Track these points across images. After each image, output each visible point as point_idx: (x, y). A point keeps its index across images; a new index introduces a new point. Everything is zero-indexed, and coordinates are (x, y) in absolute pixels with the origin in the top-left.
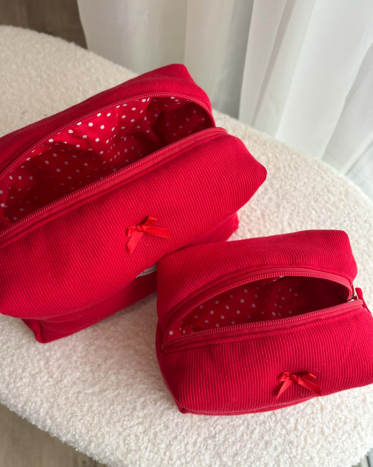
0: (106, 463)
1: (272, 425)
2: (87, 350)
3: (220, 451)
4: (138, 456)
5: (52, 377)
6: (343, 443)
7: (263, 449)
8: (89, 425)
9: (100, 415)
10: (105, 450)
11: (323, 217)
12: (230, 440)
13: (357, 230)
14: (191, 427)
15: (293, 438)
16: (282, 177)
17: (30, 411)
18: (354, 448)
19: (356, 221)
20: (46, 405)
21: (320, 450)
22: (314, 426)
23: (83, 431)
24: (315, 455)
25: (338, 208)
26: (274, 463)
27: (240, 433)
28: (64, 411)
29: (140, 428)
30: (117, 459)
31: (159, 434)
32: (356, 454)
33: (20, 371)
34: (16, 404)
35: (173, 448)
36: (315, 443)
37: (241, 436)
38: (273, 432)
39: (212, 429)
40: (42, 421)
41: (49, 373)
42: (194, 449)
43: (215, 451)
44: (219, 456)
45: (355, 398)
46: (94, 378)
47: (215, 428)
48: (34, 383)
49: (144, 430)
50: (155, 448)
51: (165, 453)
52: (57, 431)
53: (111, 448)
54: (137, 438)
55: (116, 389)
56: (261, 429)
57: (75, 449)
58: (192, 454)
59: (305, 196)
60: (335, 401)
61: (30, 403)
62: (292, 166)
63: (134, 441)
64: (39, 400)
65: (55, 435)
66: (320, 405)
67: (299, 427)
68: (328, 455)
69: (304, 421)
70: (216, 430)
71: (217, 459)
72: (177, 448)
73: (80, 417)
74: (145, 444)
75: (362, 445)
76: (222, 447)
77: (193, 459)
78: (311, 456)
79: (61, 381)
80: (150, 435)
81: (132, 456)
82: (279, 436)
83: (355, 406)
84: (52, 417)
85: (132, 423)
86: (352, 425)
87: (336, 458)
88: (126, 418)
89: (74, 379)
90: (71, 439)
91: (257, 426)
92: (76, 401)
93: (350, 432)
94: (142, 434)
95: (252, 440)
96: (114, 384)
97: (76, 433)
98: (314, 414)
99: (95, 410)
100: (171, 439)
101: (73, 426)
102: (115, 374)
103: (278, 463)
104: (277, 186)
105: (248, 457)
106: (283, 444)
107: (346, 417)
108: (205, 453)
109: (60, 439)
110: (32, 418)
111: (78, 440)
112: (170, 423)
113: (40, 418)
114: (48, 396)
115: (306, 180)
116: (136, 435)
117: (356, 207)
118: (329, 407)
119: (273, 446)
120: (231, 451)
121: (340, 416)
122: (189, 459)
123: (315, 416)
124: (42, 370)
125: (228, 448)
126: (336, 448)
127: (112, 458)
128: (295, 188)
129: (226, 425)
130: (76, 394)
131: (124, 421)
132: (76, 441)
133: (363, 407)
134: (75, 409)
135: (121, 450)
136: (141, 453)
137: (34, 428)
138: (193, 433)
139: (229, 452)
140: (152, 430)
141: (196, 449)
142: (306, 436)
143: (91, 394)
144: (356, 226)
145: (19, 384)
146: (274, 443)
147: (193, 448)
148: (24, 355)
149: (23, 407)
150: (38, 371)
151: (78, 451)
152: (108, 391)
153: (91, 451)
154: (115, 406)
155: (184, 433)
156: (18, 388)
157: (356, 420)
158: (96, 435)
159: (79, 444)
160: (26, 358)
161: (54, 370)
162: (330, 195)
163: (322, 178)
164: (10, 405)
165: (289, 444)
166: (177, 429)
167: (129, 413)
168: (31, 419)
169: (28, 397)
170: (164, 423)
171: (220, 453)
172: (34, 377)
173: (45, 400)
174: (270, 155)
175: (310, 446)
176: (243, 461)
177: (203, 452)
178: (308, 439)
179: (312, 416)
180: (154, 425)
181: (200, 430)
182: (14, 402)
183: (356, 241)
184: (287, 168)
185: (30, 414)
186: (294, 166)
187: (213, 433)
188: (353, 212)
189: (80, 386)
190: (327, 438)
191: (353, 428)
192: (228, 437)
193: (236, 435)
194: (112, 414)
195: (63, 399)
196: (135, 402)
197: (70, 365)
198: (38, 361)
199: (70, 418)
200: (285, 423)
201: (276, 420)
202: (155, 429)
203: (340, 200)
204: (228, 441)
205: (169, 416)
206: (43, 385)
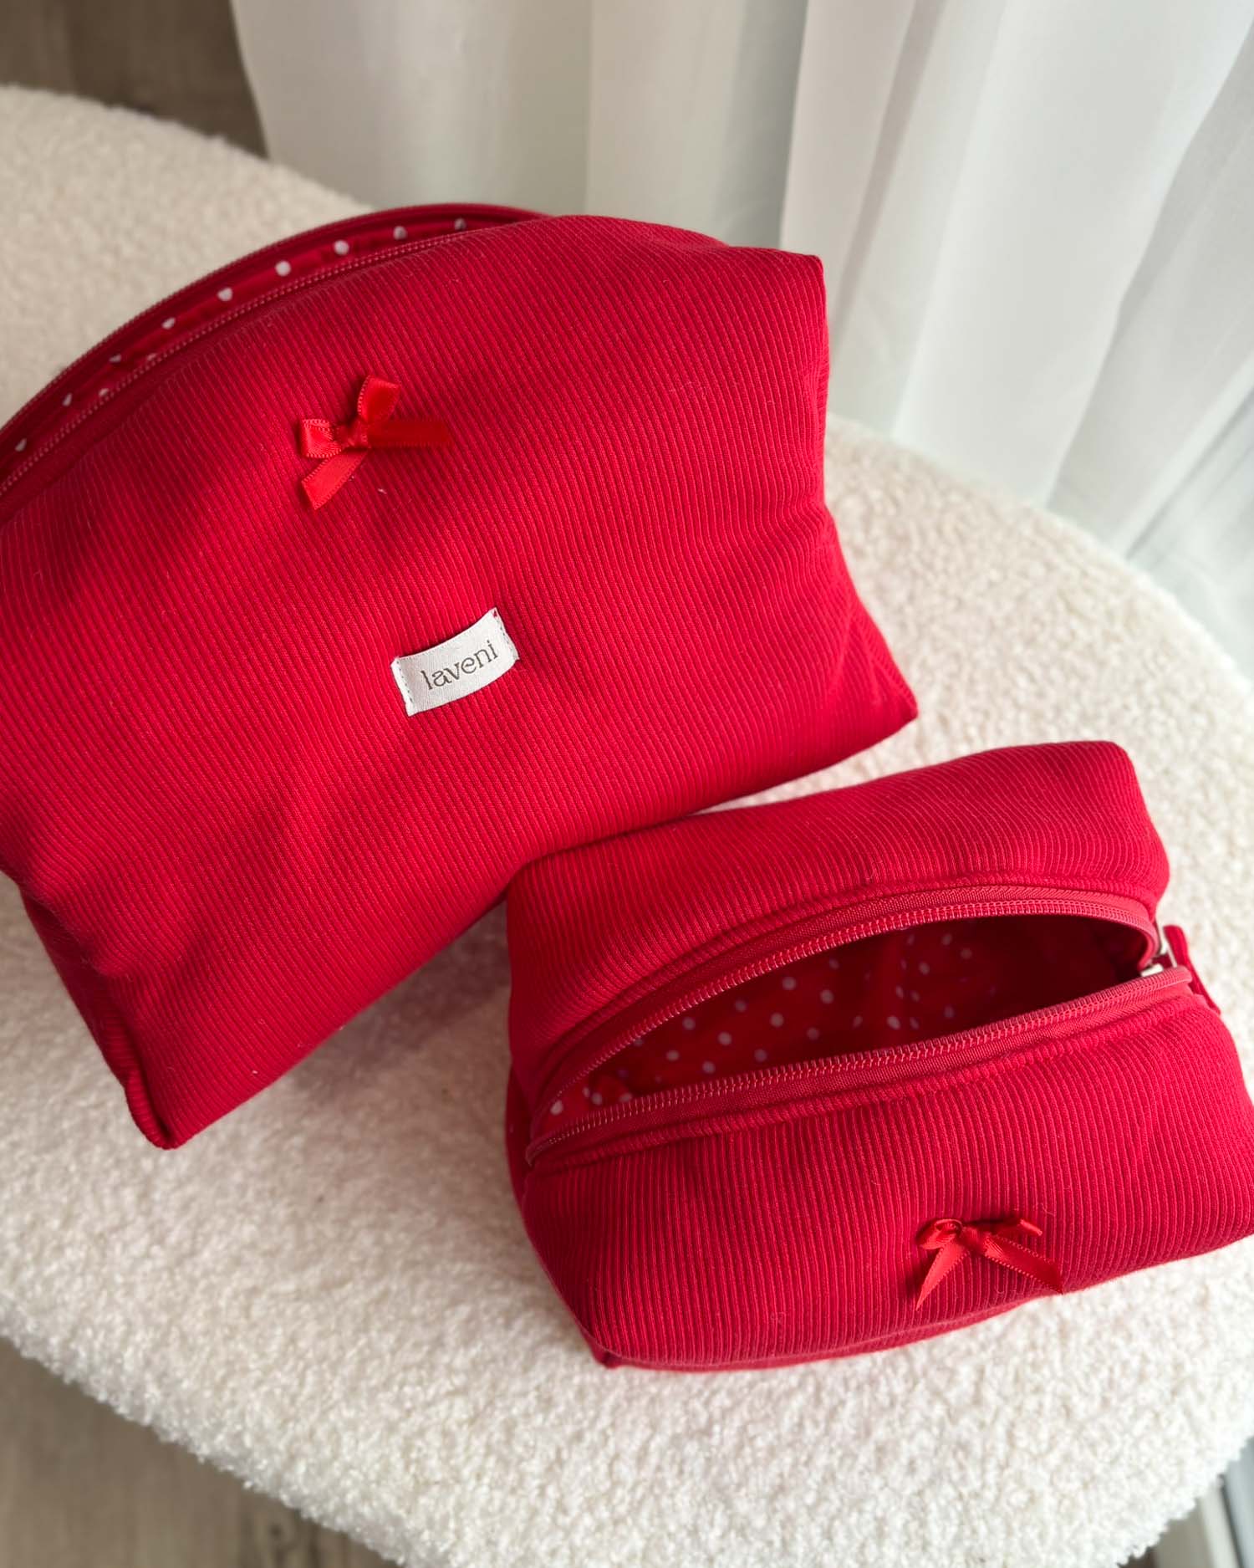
0: (345, 1529)
1: (899, 1388)
2: (277, 1150)
3: (726, 1479)
4: (452, 1501)
5: (161, 1241)
6: (1135, 1445)
7: (869, 1471)
8: (286, 1401)
9: (325, 1366)
10: (342, 1483)
11: (1053, 695)
12: (760, 1443)
13: (1167, 737)
14: (629, 1400)
15: (969, 1430)
16: (917, 566)
17: (90, 1358)
18: (1172, 1461)
19: (1163, 706)
20: (143, 1338)
21: (1058, 1470)
22: (1038, 1390)
23: (268, 1421)
24: (1042, 1487)
25: (1102, 664)
26: (907, 1516)
27: (791, 1418)
28: (204, 1356)
29: (456, 1408)
30: (382, 1514)
31: (521, 1427)
32: (1182, 1482)
33: (55, 1223)
34: (41, 1334)
35: (567, 1471)
36: (1044, 1446)
37: (796, 1429)
38: (903, 1411)
39: (697, 1405)
40: (129, 1389)
41: (151, 1228)
42: (639, 1473)
43: (710, 1479)
44: (722, 1494)
45: (1173, 1292)
46: (301, 1244)
47: (707, 1403)
48: (102, 1265)
49: (472, 1413)
50: (507, 1473)
51: (542, 1489)
52: (180, 1422)
53: (361, 1478)
54: (447, 1441)
55: (377, 1279)
56: (861, 1403)
57: (241, 1481)
58: (633, 1490)
59: (992, 628)
60: (1106, 1306)
61: (89, 1332)
62: (948, 529)
63: (439, 1450)
64: (119, 1319)
65: (174, 1436)
66: (1056, 1319)
67: (990, 1395)
68: (1085, 1485)
69: (1006, 1374)
70: (711, 1409)
71: (715, 1506)
72: (582, 1473)
73: (258, 1374)
74: (477, 1460)
75: (1199, 1452)
76: (732, 1467)
77: (636, 1508)
78: (1031, 1492)
79: (193, 1253)
80: (492, 1428)
81: (433, 1502)
82: (921, 1426)
83: (1172, 1320)
84: (164, 1374)
85: (431, 1392)
86: (1166, 1386)
87: (1115, 1496)
88: (412, 1376)
89: (234, 1248)
90: (228, 1449)
91: (850, 1394)
92: (243, 1321)
93: (1158, 1408)
94: (465, 1427)
95: (830, 1442)
96: (371, 1261)
97: (245, 1428)
98: (1040, 1352)
99: (307, 1351)
100: (562, 1444)
101: (233, 1404)
102: (371, 1226)
103: (922, 1515)
104: (900, 596)
105: (822, 1498)
106: (936, 1451)
107: (1145, 1359)
108: (676, 1488)
109: (191, 1450)
110: (98, 1381)
111: (250, 1452)
112: (556, 1391)
113: (123, 1379)
114: (150, 1305)
115: (995, 575)
116: (446, 1434)
117: (1162, 659)
118: (1088, 1326)
119: (904, 1460)
120: (762, 1480)
121: (1126, 1355)
122: (622, 1509)
123: (1041, 1356)
124: (130, 1218)
125: (752, 1469)
126: (1115, 1460)
127: (366, 1510)
128: (960, 603)
129: (746, 1391)
130: (242, 1298)
131: (402, 1385)
132: (246, 1455)
133: (1199, 1325)
134: (241, 1347)
135: (395, 1481)
136: (464, 1490)
137: (104, 1412)
138: (634, 1422)
139: (757, 1485)
140: (497, 1413)
141: (647, 1473)
142: (1013, 1425)
143: (293, 1296)
144: (1164, 724)
145: (54, 1267)
146: (907, 1449)
147: (635, 1471)
148: (66, 1169)
149: (65, 1345)
150: (116, 1222)
151: (252, 1488)
152: (349, 1286)
153: (295, 1488)
154: (374, 1334)
155: (605, 1421)
156: (48, 1283)
157: (1178, 1366)
158: (312, 1433)
159: (254, 1463)
160: (76, 1180)
161: (169, 1217)
162: (1075, 623)
163: (1049, 567)
164: (24, 1337)
165: (955, 1453)
166: (583, 1409)
167: (419, 1357)
168: (94, 1385)
169: (85, 1310)
170: (538, 1388)
171: (727, 1487)
172: (102, 1241)
173: (139, 1319)
174: (875, 495)
175: (1027, 1457)
176: (803, 1511)
177: (669, 1484)
178: (1021, 1433)
179: (1030, 1356)
180: (503, 1396)
181: (658, 1411)
182: (37, 1329)
183: (1166, 772)
184: (932, 536)
185: (92, 1369)
186: (956, 530)
187: (703, 1419)
188: (1152, 675)
189: (257, 1271)
190: (1082, 1427)
191: (1167, 1395)
192: (751, 1430)
193: (777, 1426)
194: (363, 1362)
195: (200, 1314)
196: (441, 1319)
197: (219, 1202)
198: (116, 1190)
199: (224, 1380)
200: (940, 1381)
201: (911, 1370)
202: (508, 1409)
203: (1110, 637)
204: (752, 1446)
205: (553, 1365)
206: (132, 1270)
